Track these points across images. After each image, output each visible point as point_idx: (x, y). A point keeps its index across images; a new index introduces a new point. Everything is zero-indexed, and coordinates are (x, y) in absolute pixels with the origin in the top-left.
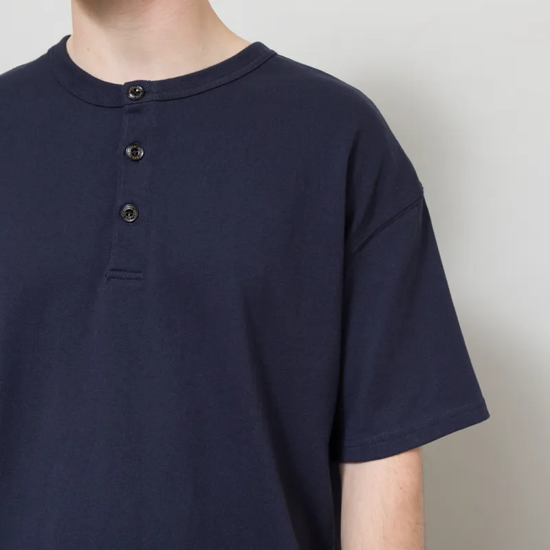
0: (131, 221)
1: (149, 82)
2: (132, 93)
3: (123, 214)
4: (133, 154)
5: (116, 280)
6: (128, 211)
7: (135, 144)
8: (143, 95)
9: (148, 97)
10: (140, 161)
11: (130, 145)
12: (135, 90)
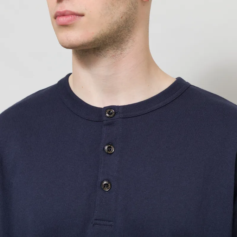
0: (107, 190)
1: (118, 107)
2: (108, 113)
3: (103, 187)
4: (108, 150)
5: (98, 225)
6: (105, 184)
7: (110, 144)
8: (114, 115)
9: (117, 116)
10: (113, 154)
11: (107, 145)
12: (110, 111)
